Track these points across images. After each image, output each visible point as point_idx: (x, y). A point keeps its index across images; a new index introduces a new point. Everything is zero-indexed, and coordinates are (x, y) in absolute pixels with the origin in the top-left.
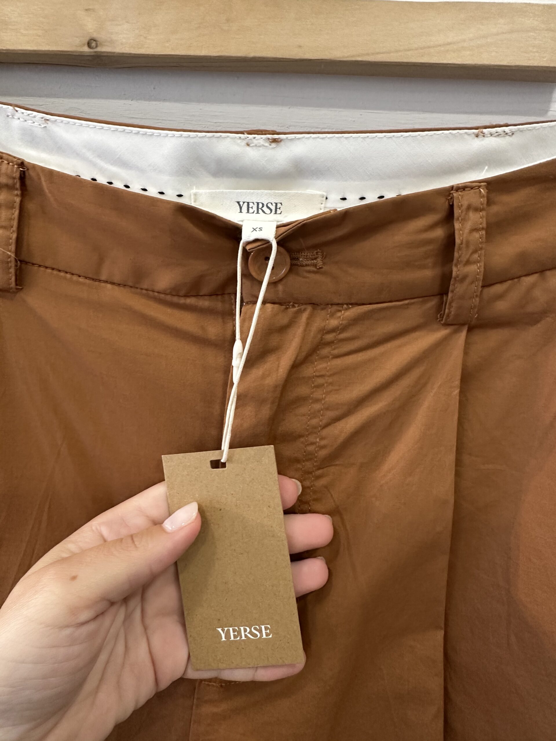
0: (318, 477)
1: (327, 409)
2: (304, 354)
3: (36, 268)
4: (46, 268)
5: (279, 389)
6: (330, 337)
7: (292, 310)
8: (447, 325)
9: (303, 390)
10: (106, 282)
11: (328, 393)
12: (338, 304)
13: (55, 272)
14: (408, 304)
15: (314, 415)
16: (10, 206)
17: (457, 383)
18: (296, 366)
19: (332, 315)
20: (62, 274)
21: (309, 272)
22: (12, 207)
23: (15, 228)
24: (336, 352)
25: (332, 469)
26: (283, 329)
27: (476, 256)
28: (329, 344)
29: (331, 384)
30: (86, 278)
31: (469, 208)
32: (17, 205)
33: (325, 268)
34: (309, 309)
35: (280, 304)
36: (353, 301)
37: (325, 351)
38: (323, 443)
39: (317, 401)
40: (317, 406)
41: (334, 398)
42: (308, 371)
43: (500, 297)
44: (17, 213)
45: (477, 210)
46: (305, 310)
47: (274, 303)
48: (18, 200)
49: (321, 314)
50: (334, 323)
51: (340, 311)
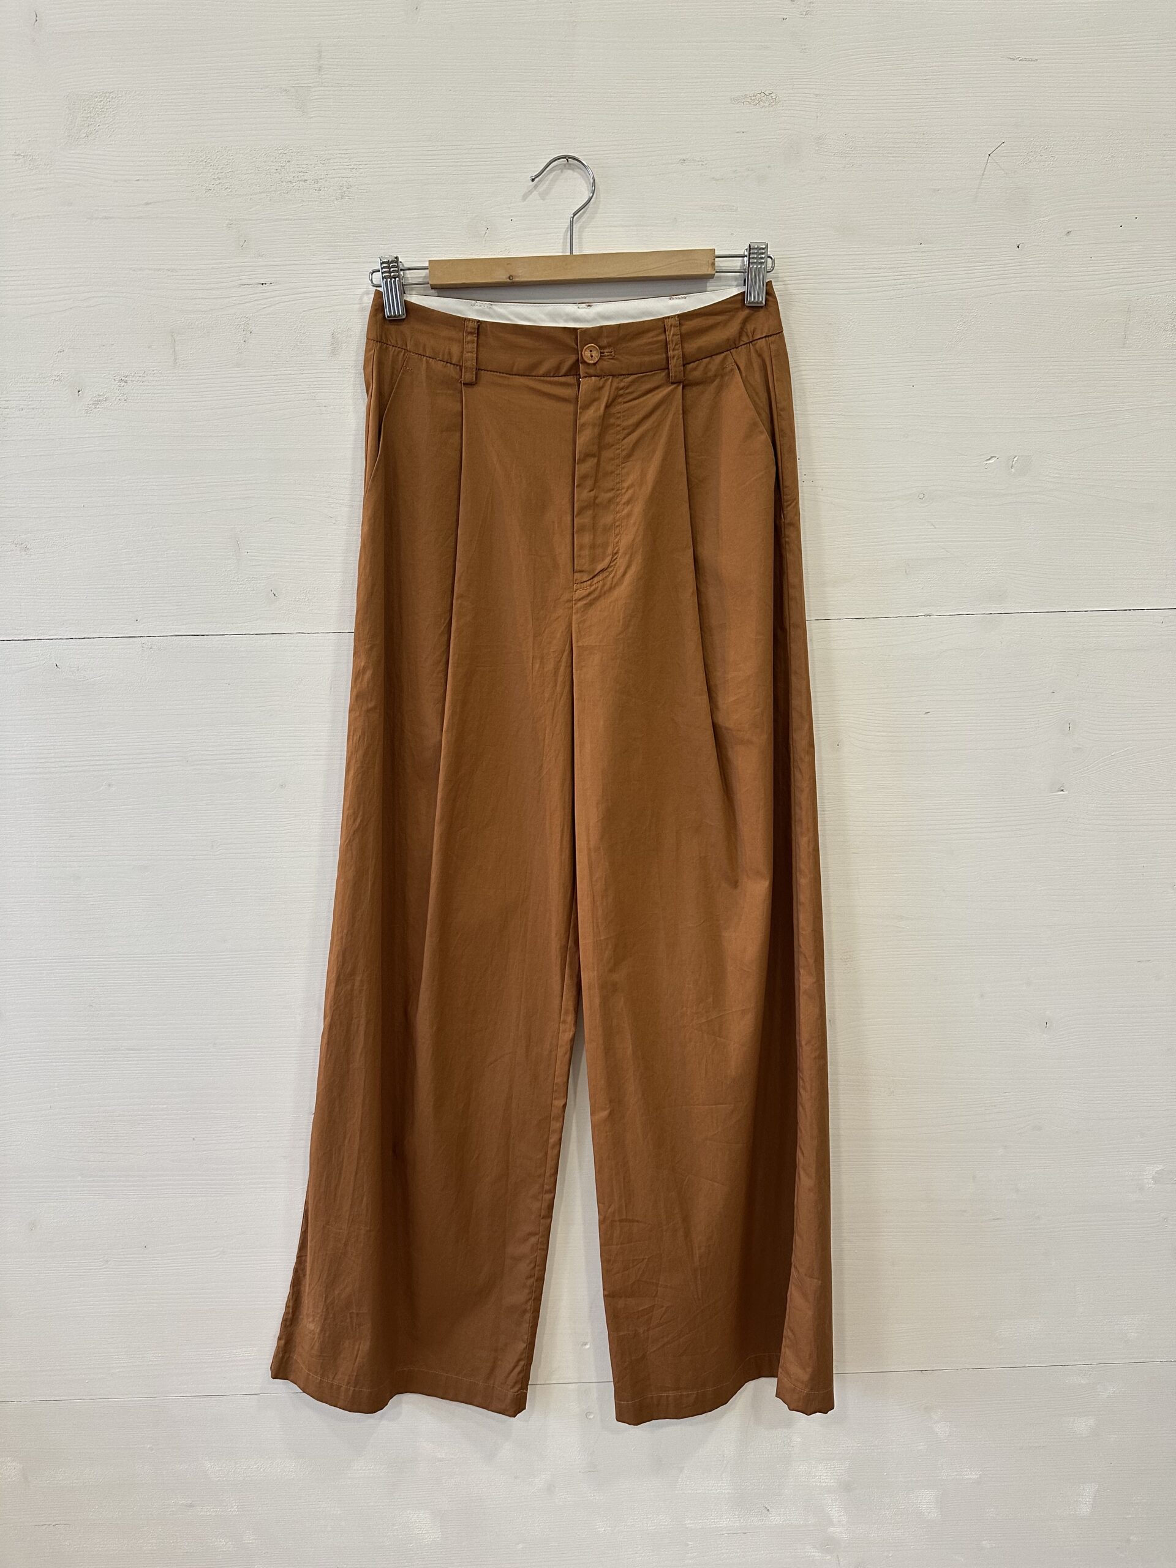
0: (623, 468)
1: (623, 429)
2: (610, 401)
3: (483, 372)
4: (488, 371)
5: (601, 418)
6: (621, 392)
7: (603, 379)
8: (673, 383)
9: (612, 421)
10: (516, 375)
11: (623, 421)
12: (623, 375)
13: (492, 373)
14: (654, 374)
15: (618, 433)
16: (473, 342)
17: (681, 412)
18: (607, 407)
19: (622, 381)
20: (496, 373)
21: (609, 359)
22: (473, 343)
23: (475, 352)
24: (625, 400)
25: (629, 463)
26: (600, 389)
27: (677, 347)
28: (621, 395)
29: (624, 416)
30: (507, 374)
31: (671, 326)
32: (476, 341)
33: (616, 357)
34: (611, 377)
35: (598, 376)
36: (630, 373)
37: (620, 400)
38: (623, 448)
39: (618, 425)
40: (618, 428)
41: (625, 424)
42: (614, 410)
43: (695, 369)
44: (476, 345)
45: (675, 326)
46: (609, 379)
47: (595, 376)
48: (476, 339)
49: (616, 380)
50: (622, 385)
51: (624, 378)
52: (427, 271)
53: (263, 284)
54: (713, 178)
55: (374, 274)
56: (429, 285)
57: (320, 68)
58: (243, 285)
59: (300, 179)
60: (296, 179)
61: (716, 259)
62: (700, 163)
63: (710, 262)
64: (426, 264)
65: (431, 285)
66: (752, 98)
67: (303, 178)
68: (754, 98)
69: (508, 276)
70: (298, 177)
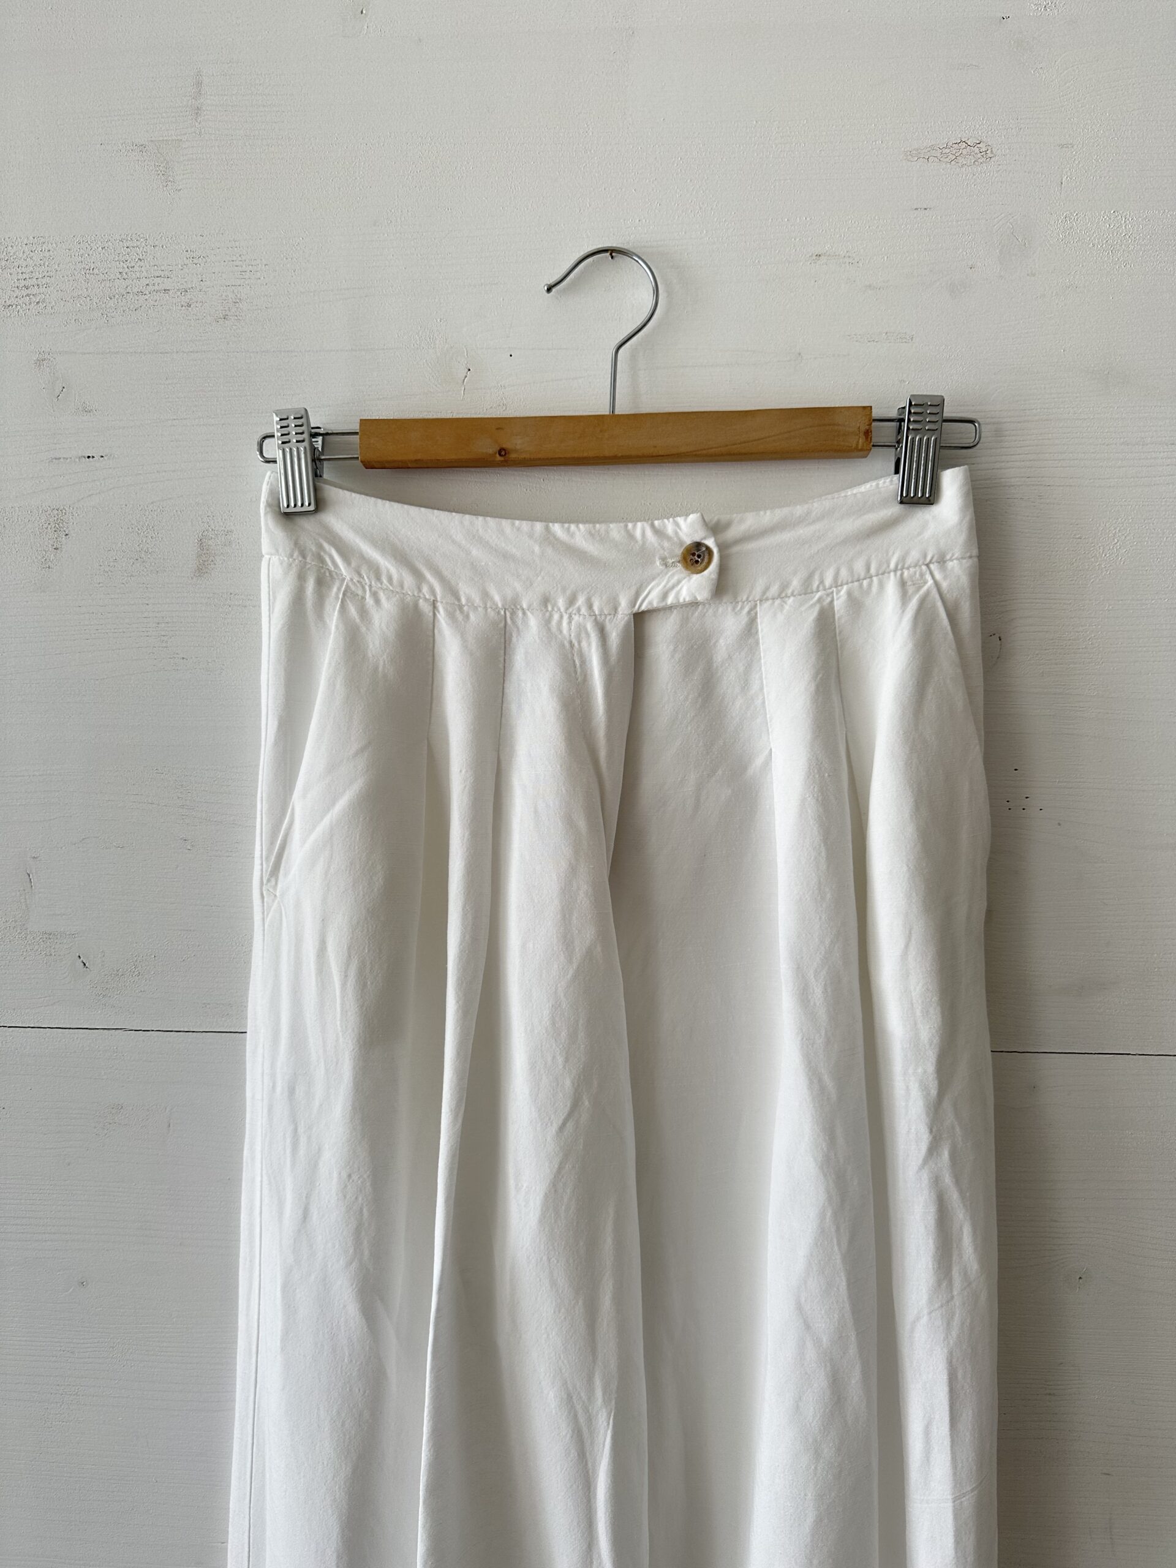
52: (358, 436)
53: (89, 457)
54: (870, 286)
55: (267, 441)
56: (358, 462)
57: (198, 111)
58: (56, 459)
59: (156, 287)
60: (151, 288)
61: (874, 424)
62: (847, 260)
63: (864, 428)
64: (356, 427)
65: (362, 462)
66: (945, 151)
67: (162, 287)
68: (947, 151)
69: (498, 449)
70: (154, 285)
